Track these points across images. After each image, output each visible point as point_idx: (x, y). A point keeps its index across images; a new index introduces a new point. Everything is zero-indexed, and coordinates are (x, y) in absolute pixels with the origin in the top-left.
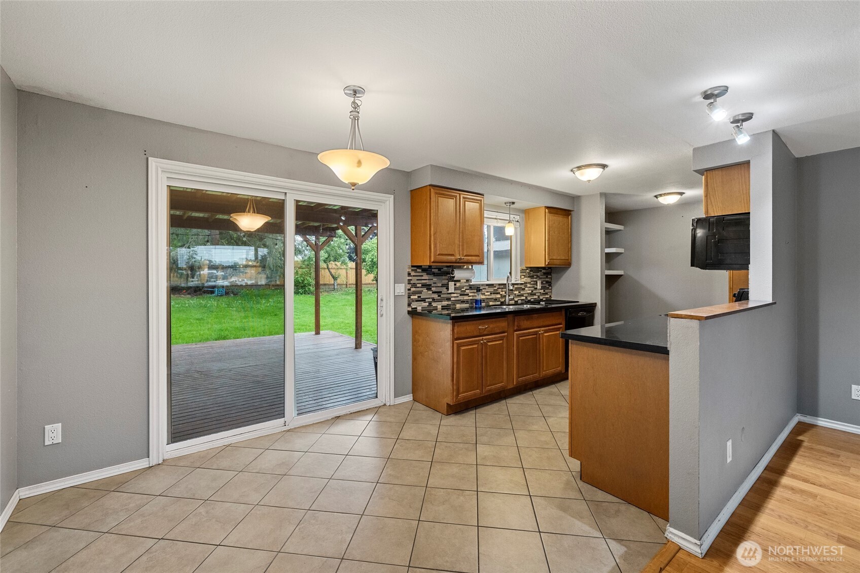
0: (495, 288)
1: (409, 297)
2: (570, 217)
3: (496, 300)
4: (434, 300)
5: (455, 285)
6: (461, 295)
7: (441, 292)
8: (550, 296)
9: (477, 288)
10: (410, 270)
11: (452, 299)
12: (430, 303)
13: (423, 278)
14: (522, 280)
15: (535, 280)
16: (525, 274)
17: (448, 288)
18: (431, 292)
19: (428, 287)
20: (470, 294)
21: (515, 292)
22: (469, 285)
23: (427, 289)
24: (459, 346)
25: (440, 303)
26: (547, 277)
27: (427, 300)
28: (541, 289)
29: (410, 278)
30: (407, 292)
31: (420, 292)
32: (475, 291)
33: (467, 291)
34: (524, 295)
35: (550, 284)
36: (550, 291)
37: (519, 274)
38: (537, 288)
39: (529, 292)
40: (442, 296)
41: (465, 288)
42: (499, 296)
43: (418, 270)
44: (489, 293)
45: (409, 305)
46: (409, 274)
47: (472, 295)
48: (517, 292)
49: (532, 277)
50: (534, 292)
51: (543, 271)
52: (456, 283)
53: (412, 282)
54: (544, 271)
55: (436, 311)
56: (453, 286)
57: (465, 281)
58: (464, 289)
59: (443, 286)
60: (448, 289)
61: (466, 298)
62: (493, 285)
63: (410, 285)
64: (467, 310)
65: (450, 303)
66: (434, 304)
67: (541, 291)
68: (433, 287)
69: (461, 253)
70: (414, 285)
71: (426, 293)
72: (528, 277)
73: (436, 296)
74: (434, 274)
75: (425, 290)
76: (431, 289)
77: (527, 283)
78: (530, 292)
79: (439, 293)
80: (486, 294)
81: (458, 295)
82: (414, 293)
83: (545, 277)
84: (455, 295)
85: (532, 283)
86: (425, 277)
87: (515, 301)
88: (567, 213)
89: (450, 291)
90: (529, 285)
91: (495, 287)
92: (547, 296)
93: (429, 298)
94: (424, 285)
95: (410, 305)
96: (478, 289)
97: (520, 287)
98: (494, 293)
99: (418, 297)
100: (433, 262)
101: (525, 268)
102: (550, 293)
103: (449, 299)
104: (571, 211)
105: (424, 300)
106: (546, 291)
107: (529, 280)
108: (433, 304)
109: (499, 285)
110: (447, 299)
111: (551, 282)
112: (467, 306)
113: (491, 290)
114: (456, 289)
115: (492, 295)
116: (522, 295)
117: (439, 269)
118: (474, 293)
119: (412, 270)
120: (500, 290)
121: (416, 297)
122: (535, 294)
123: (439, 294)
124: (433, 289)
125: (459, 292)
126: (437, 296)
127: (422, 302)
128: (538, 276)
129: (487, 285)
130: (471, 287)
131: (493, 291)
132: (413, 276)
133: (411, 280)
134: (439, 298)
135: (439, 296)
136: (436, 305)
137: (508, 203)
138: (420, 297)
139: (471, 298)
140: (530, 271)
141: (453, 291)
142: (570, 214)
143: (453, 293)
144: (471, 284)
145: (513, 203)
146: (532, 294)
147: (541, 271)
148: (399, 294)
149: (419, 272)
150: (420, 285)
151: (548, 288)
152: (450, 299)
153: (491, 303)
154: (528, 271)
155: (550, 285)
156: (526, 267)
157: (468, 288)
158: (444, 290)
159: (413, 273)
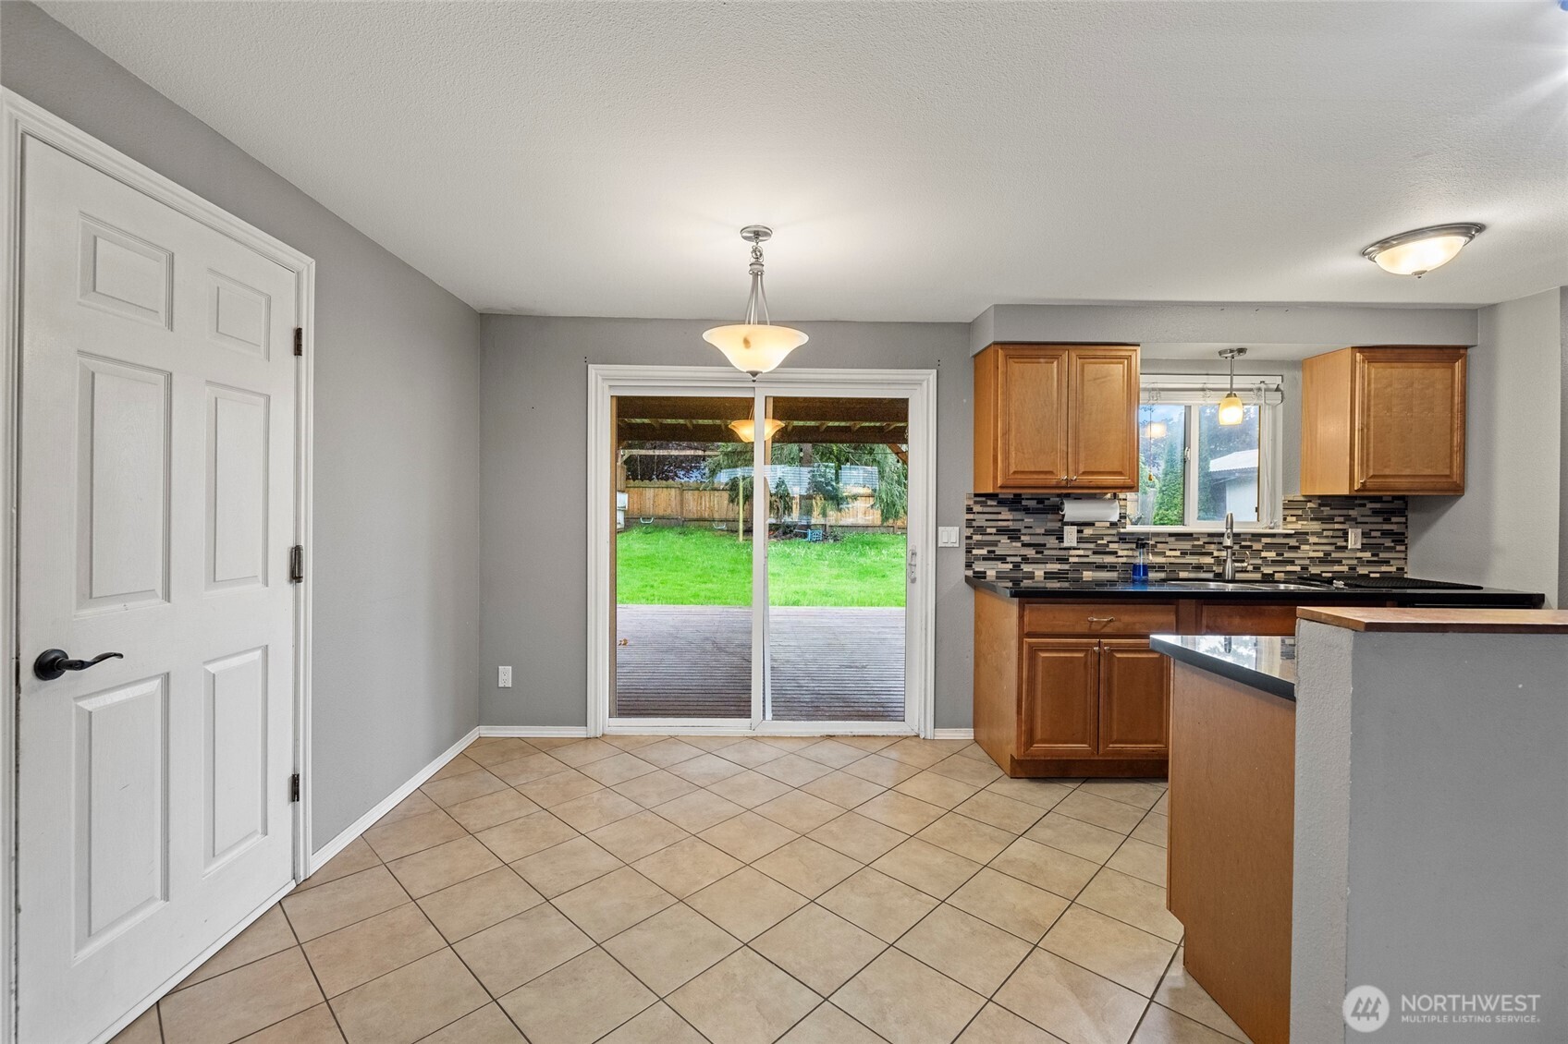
0: (1196, 543)
1: (969, 551)
2: (1458, 365)
3: (1199, 568)
4: (1025, 559)
5: (1080, 532)
6: (1095, 553)
7: (1045, 545)
8: (1400, 569)
9: (1139, 539)
10: (971, 503)
11: (1071, 560)
12: (1017, 566)
13: (1000, 517)
14: (1290, 526)
15: (1337, 526)
16: (1300, 512)
17: (1063, 538)
18: (1019, 544)
19: (1013, 535)
20: (1120, 553)
21: (1263, 554)
22: (1119, 534)
23: (1009, 538)
24: (1034, 651)
25: (1042, 566)
26: (1387, 521)
27: (1009, 559)
28: (1364, 548)
29: (971, 516)
30: (964, 541)
31: (995, 544)
32: (1134, 546)
33: (1113, 546)
34: (1297, 562)
35: (1400, 538)
36: (1402, 555)
37: (1280, 512)
38: (1346, 547)
39: (1312, 554)
40: (1046, 552)
41: (1109, 539)
42: (1209, 560)
43: (989, 503)
44: (1178, 553)
45: (969, 566)
46: (969, 510)
47: (1124, 553)
48: (1271, 555)
49: (1330, 519)
50: (1333, 555)
51: (1370, 505)
52: (1082, 528)
53: (974, 524)
54: (1378, 506)
55: (1030, 581)
56: (1075, 535)
57: (1108, 524)
58: (1105, 542)
59: (1048, 533)
60: (1061, 539)
61: (1109, 559)
62: (1191, 535)
63: (972, 530)
64: (1112, 583)
65: (1066, 567)
66: (1026, 568)
67: (1359, 555)
68: (1025, 534)
69: (1071, 468)
70: (981, 530)
71: (1005, 546)
72: (1312, 519)
73: (1031, 552)
74: (1027, 510)
75: (1004, 540)
76: (1020, 538)
77: (1307, 534)
78: (1321, 555)
79: (1039, 547)
80: (1168, 553)
81: (1089, 553)
82: (980, 545)
83: (1380, 519)
84: (1081, 552)
85: (1325, 533)
86: (1006, 514)
87: (1264, 575)
88: (1451, 354)
89: (1066, 544)
90: (1313, 539)
91: (1198, 539)
92: (1384, 569)
93: (1016, 555)
94: (1001, 531)
95: (971, 566)
96: (1140, 542)
97: (1284, 545)
98: (1192, 554)
99: (989, 552)
100: (1000, 487)
101: (1302, 499)
102: (1403, 561)
103: (1063, 560)
104: (1466, 348)
105: (1002, 559)
106: (1381, 555)
107: (1316, 526)
108: (1023, 566)
109: (1210, 535)
110: (1057, 560)
111: (1403, 534)
112: (1113, 575)
113: (1187, 545)
114: (1080, 540)
115: (1188, 557)
116: (1292, 562)
117: (1040, 501)
118: (1132, 549)
119: (976, 502)
120: (1213, 546)
121: (984, 552)
122: (1339, 562)
123: (1040, 549)
124: (1023, 538)
125: (1092, 546)
126: (1034, 552)
127: (999, 563)
128: (1348, 518)
129: (1171, 535)
130: (1123, 538)
131: (1189, 547)
132: (978, 513)
133: (974, 520)
134: (1039, 556)
135: (1037, 553)
136: (1030, 570)
137: (1225, 352)
138: (994, 552)
139: (1124, 560)
140: (1320, 505)
141: (1075, 544)
142: (1464, 356)
143: (1075, 549)
144: (1122, 530)
145: (1241, 351)
146: (1326, 560)
147: (1364, 505)
148: (947, 545)
149: (991, 506)
150: (994, 530)
151: (1394, 548)
152: (1068, 559)
153: (1183, 575)
154: (1309, 505)
155: (1402, 542)
156: (1304, 496)
157: (1116, 539)
158: (1052, 541)
159: (977, 508)
